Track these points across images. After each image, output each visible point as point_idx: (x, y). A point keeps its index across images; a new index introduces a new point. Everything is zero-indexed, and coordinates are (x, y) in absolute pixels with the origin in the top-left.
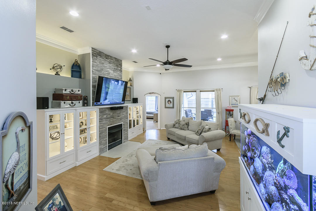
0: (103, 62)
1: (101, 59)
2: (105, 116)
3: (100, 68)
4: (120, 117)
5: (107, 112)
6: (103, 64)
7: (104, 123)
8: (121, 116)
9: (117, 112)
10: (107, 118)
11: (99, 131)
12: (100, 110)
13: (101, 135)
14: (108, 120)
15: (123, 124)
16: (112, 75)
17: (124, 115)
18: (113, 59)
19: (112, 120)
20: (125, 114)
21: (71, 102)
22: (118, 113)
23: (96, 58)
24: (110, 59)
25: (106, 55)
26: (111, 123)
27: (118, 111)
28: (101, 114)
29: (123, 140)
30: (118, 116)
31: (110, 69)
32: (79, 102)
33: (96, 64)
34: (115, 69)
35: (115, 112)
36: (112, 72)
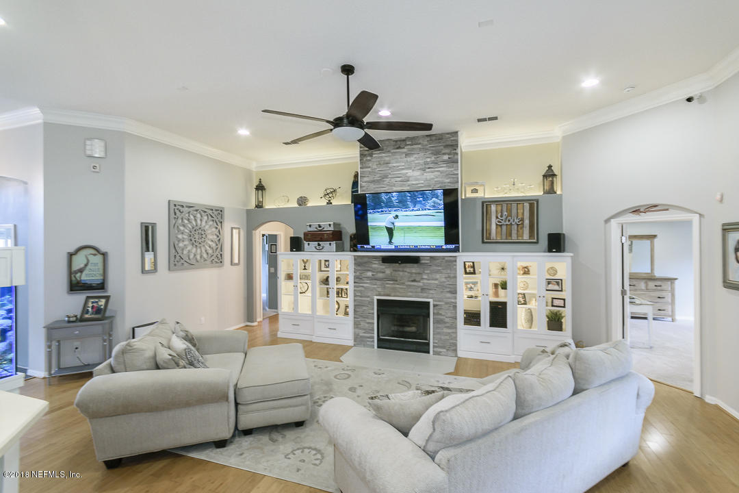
0: (387, 159)
1: (384, 155)
2: (370, 274)
3: (378, 175)
4: (421, 284)
5: (374, 266)
6: (387, 163)
7: (365, 288)
8: (425, 281)
9: (408, 270)
10: (373, 279)
11: (355, 300)
12: (355, 259)
13: (358, 310)
14: (379, 283)
15: (434, 306)
16: (416, 180)
17: (436, 282)
18: (421, 141)
19: (389, 285)
20: (444, 280)
21: (317, 243)
22: (411, 273)
23: (369, 158)
24: (409, 147)
25: (396, 141)
26: (387, 291)
27: (413, 269)
28: (359, 268)
29: (434, 347)
30: (414, 281)
31: (410, 168)
32: (330, 244)
33: (369, 169)
34: (426, 163)
35: (400, 269)
36: (417, 173)
